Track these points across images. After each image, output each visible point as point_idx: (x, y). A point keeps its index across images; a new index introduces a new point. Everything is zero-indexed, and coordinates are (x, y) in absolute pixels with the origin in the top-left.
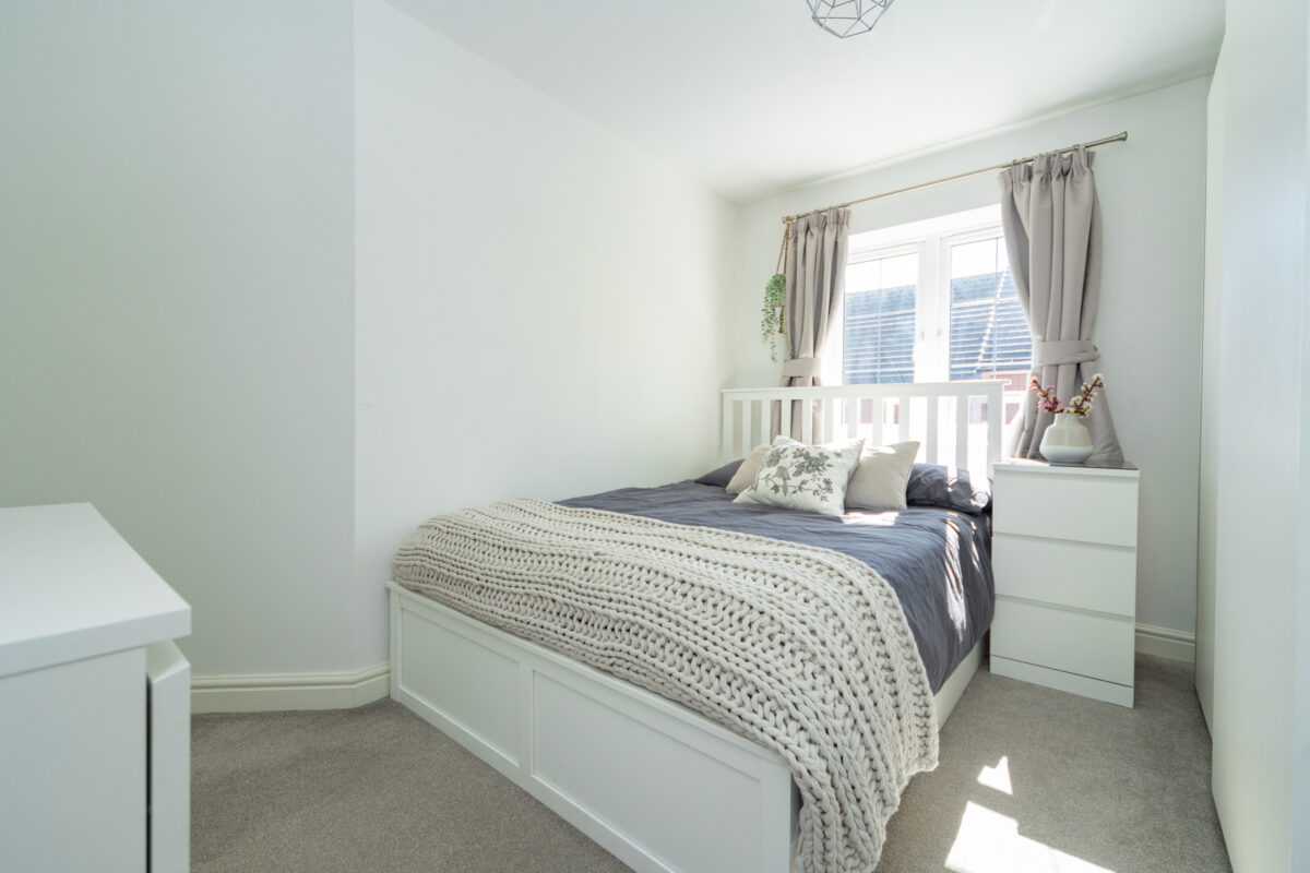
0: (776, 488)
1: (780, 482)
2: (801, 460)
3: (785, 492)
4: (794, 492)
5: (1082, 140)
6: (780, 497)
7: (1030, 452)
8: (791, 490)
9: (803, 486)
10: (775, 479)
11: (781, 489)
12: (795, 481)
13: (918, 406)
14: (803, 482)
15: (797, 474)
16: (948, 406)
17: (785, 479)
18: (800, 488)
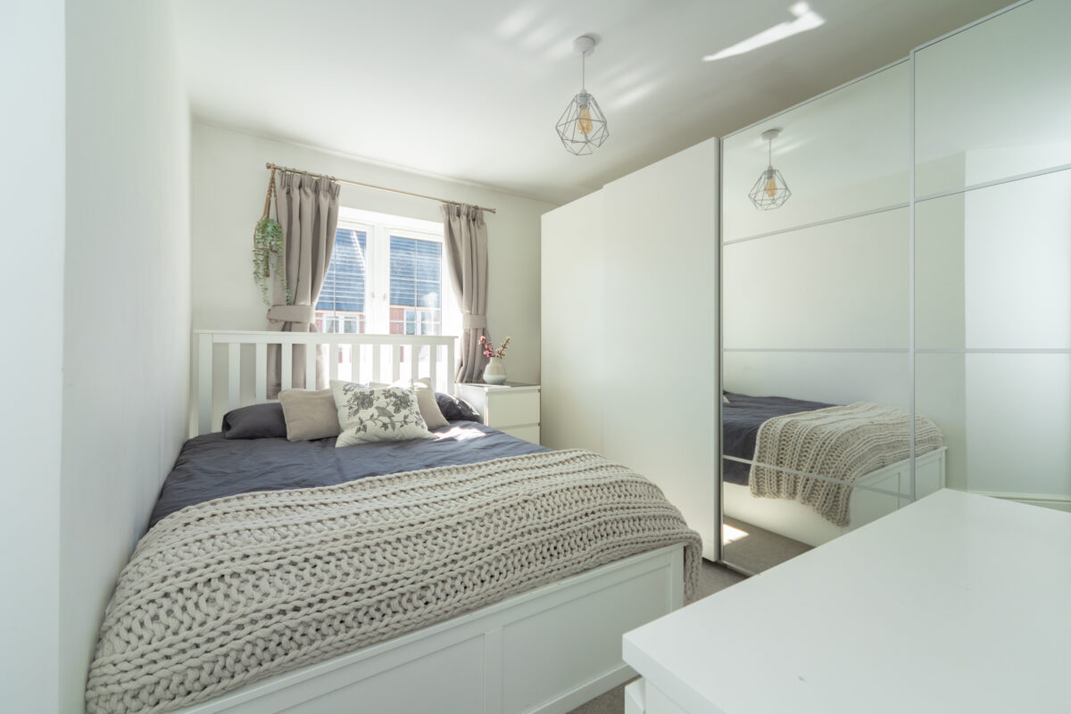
0: (385, 426)
1: (386, 420)
2: (393, 399)
3: (394, 427)
4: (402, 426)
5: (480, 205)
6: (389, 433)
7: (465, 379)
8: (398, 425)
9: (407, 420)
10: (381, 418)
11: (389, 426)
12: (398, 417)
13: (366, 350)
14: (406, 417)
15: (397, 411)
16: (387, 351)
17: (390, 417)
18: (406, 422)
